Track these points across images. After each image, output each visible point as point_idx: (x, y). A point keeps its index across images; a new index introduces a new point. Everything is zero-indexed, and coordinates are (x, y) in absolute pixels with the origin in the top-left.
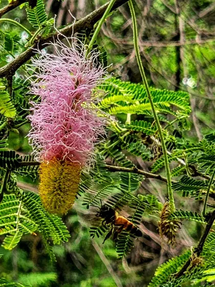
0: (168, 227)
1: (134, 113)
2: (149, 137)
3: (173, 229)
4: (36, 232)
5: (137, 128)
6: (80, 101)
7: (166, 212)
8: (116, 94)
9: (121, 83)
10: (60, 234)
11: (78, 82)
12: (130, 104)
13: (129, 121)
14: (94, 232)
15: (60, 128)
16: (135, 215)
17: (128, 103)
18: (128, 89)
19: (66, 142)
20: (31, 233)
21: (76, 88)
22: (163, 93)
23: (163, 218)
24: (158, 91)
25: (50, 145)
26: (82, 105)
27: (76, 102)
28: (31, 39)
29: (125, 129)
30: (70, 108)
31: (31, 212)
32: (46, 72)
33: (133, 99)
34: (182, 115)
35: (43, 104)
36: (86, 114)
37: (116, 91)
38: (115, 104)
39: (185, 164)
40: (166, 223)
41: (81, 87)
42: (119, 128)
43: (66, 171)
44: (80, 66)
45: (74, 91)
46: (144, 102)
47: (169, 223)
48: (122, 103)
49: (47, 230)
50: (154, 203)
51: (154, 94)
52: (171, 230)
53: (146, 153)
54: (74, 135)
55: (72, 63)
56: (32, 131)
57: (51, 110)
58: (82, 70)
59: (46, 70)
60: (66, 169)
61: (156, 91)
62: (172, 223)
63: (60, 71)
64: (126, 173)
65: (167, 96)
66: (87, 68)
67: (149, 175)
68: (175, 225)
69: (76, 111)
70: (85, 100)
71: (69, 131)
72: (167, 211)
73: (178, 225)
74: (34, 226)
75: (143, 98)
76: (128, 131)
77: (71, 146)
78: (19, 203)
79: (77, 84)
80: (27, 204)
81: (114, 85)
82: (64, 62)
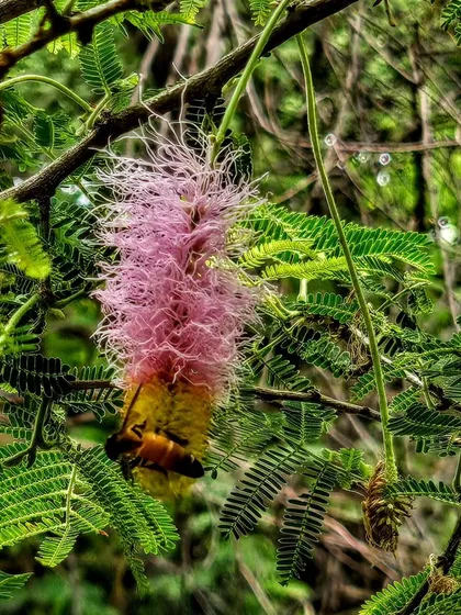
0: (383, 514)
1: (314, 277)
2: (347, 327)
3: (392, 519)
4: (107, 529)
5: (321, 309)
6: (203, 255)
7: (379, 483)
8: (276, 238)
9: (288, 215)
10: (157, 534)
11: (197, 214)
12: (307, 259)
13: (303, 294)
14: (229, 527)
15: (163, 315)
16: (316, 491)
17: (301, 256)
18: (302, 228)
19: (179, 344)
20: (97, 531)
21: (193, 227)
22: (375, 236)
23: (372, 496)
24: (366, 231)
25: (144, 351)
26: (207, 263)
27: (195, 257)
28: (90, 119)
29: (296, 312)
30: (183, 272)
31: (95, 488)
32: (128, 197)
33: (313, 247)
34: (417, 281)
35: (126, 265)
36: (217, 284)
37: (277, 233)
38: (275, 259)
39: (421, 383)
40: (378, 506)
41: (205, 227)
42: (283, 311)
43: (180, 406)
44: (200, 181)
45: (188, 236)
46: (336, 254)
47: (385, 505)
48: (289, 257)
49: (129, 524)
50: (354, 467)
51: (358, 237)
52: (389, 521)
53: (340, 363)
54: (195, 328)
55: (182, 175)
56: (104, 324)
57: (144, 278)
58: (204, 189)
59: (129, 193)
60: (180, 400)
61: (363, 230)
62: (391, 506)
63: (156, 194)
64: (296, 403)
65: (385, 241)
66: (215, 184)
67: (345, 407)
68: (398, 511)
69: (196, 277)
70: (214, 253)
71: (183, 321)
72: (380, 480)
73: (403, 510)
74: (103, 516)
75: (334, 245)
76: (302, 315)
77: (188, 352)
78: (70, 467)
79: (197, 219)
80: (88, 469)
81: (273, 218)
82: (166, 174)
